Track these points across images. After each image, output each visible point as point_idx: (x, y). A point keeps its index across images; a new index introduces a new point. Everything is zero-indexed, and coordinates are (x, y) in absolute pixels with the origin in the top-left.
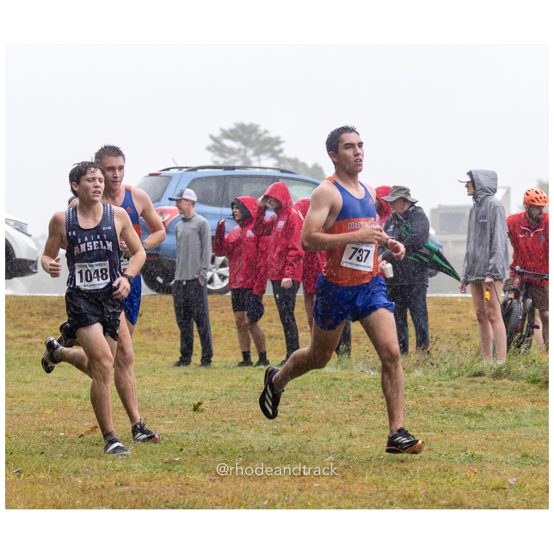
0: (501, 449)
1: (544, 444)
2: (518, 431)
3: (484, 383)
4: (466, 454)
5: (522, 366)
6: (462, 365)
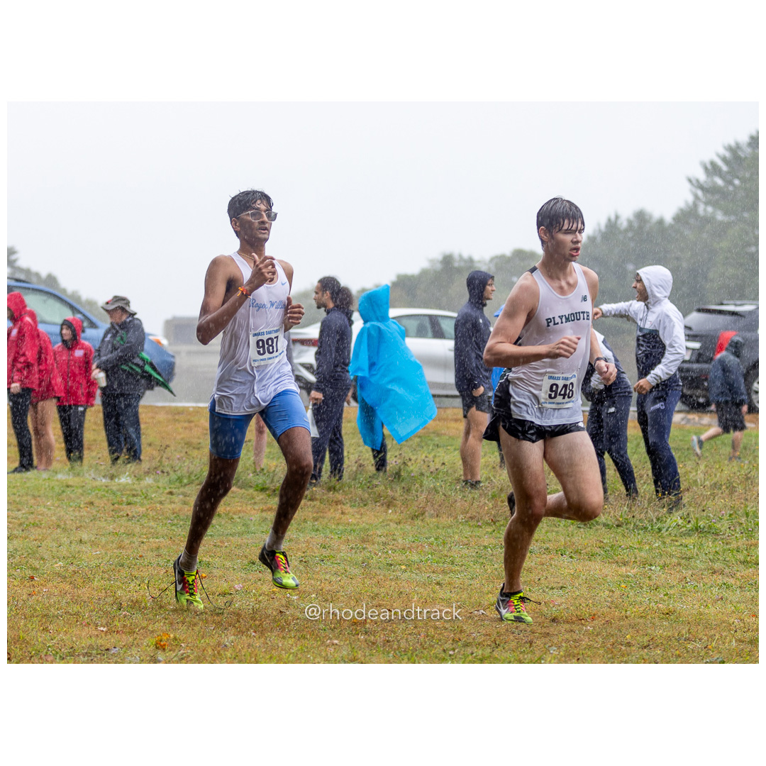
0: (229, 556)
2: (246, 538)
5: (251, 475)
6: (191, 473)
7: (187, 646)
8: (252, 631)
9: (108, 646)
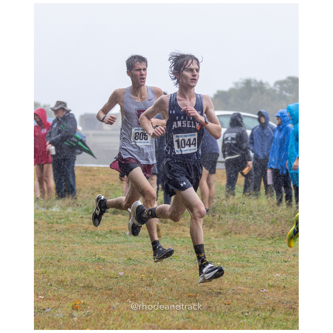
0: (116, 255)
1: (141, 253)
2: (126, 245)
3: (108, 216)
4: (96, 257)
7: (91, 308)
8: (129, 300)
9: (44, 307)
